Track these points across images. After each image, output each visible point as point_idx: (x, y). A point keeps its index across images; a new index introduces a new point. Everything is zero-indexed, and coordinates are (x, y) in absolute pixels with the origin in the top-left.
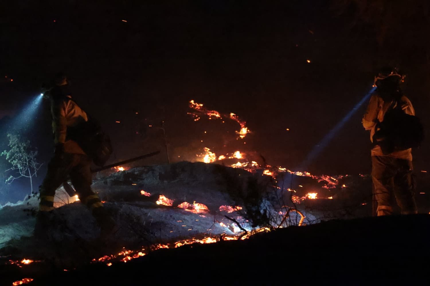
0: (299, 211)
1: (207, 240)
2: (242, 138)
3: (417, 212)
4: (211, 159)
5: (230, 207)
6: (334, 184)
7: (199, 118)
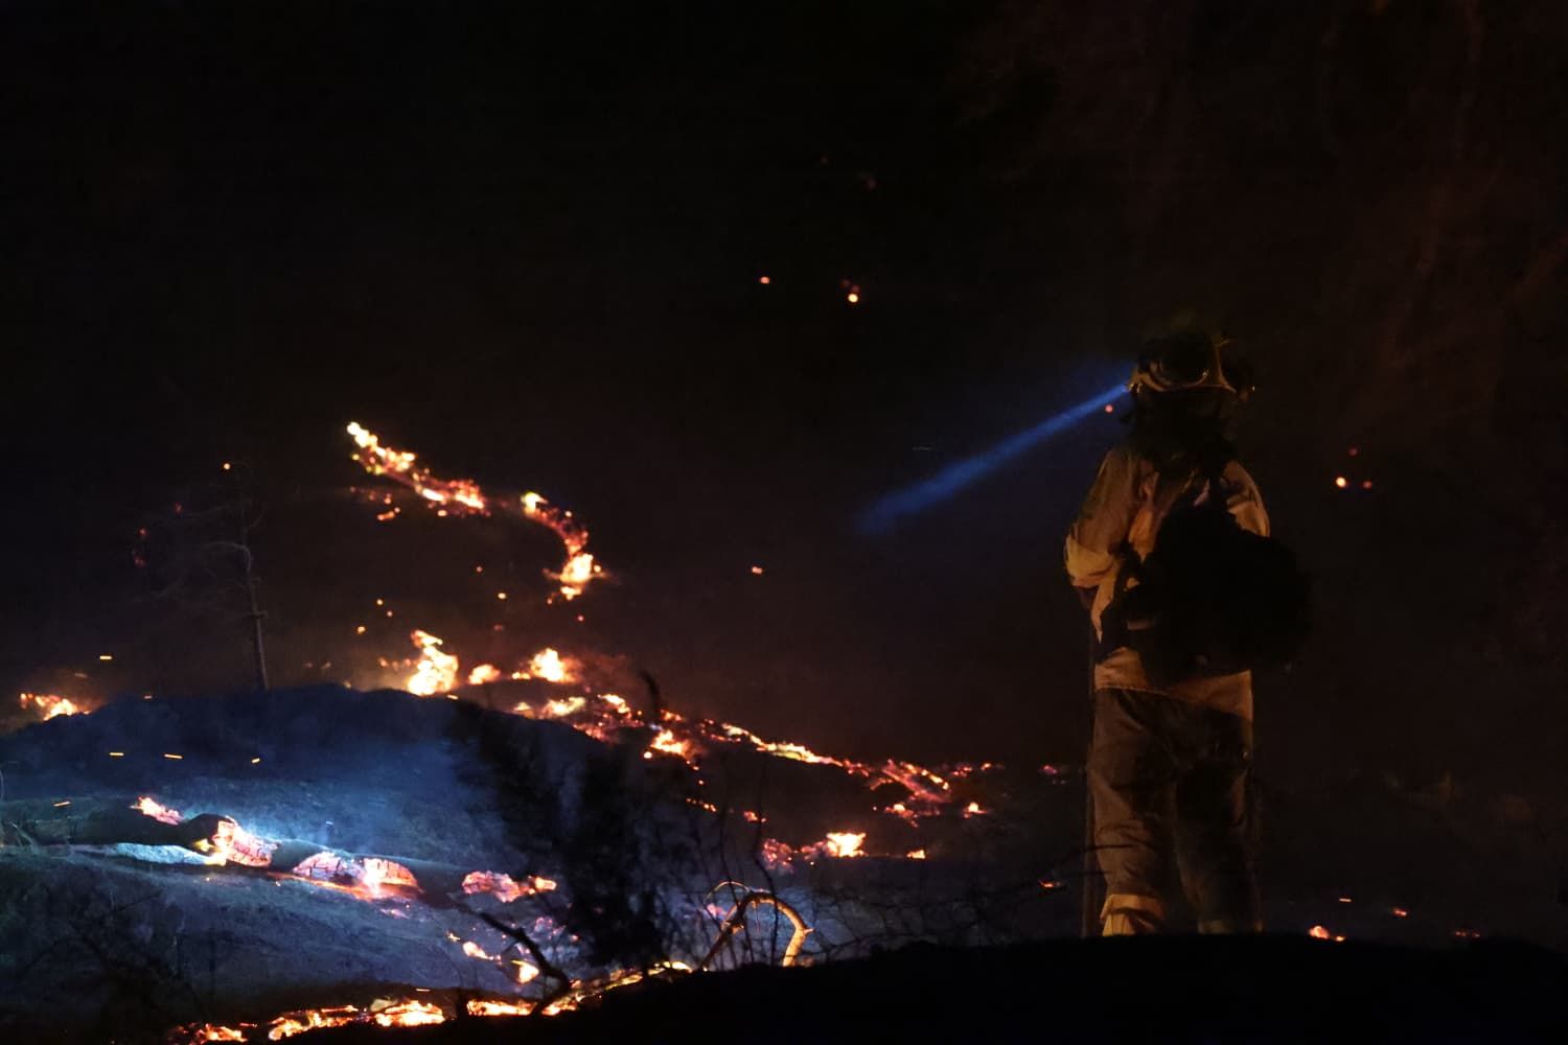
0: (786, 905)
1: (405, 1011)
2: (569, 597)
3: (1259, 927)
4: (441, 679)
5: (506, 880)
6: (933, 797)
7: (397, 510)
